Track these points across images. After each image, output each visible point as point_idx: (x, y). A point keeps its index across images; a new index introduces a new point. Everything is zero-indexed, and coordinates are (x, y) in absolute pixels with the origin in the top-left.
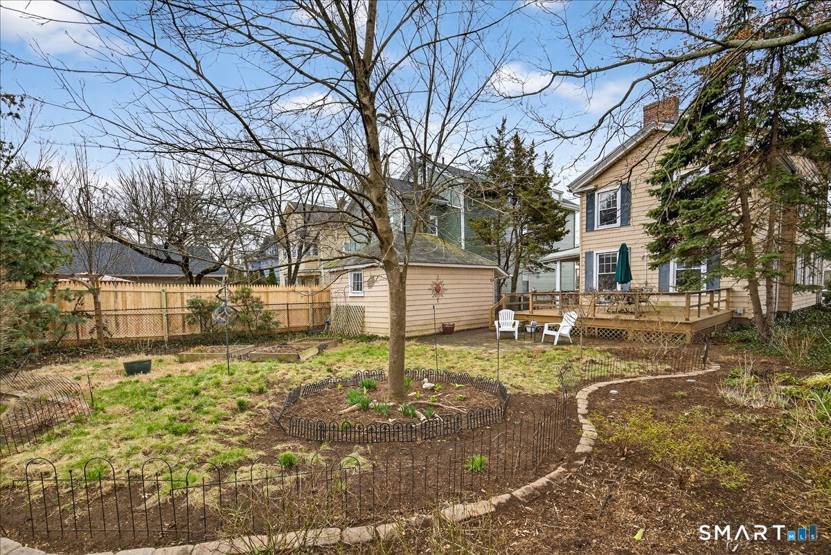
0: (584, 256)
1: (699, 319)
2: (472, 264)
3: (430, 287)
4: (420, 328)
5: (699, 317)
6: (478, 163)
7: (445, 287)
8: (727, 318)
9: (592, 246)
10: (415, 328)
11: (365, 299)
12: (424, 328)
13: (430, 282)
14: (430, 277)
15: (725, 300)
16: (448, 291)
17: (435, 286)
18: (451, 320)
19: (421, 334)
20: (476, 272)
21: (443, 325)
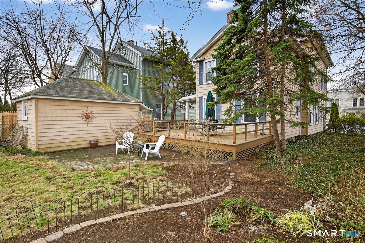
0: (198, 99)
1: (246, 142)
2: (119, 101)
3: (81, 115)
4: (69, 144)
5: (246, 140)
6: (149, 44)
7: (94, 115)
8: (268, 140)
9: (202, 94)
10: (63, 144)
11: (29, 123)
12: (74, 144)
13: (80, 112)
14: (81, 108)
15: (269, 129)
16: (98, 118)
17: (85, 115)
18: (96, 138)
19: (69, 148)
20: (123, 106)
21: (90, 142)
